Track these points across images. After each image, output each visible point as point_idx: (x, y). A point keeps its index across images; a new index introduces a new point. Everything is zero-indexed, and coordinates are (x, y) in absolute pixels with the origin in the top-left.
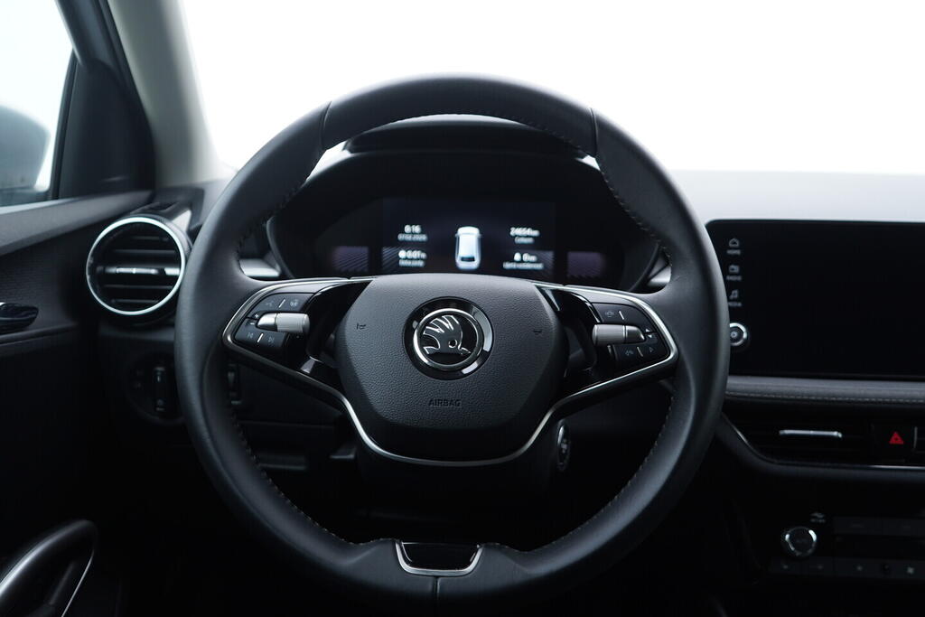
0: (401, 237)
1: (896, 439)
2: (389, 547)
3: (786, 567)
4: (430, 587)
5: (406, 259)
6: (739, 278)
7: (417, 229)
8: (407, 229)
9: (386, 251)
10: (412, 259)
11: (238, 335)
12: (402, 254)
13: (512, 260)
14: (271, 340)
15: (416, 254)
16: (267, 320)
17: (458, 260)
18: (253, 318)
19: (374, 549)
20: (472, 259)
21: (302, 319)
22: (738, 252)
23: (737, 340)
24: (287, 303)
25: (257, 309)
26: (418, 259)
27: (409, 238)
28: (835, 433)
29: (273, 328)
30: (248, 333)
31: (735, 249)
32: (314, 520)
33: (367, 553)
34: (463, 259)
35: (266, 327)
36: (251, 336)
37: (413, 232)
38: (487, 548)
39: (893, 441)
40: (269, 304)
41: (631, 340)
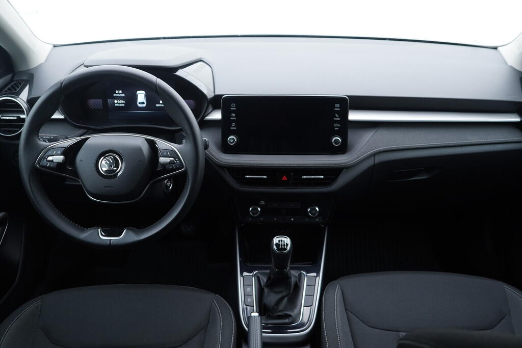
0: (114, 95)
1: (285, 178)
2: (97, 230)
3: (250, 219)
4: (108, 242)
5: (117, 103)
6: (235, 118)
7: (121, 92)
8: (117, 92)
9: (109, 101)
10: (119, 103)
11: (41, 164)
12: (116, 101)
13: (159, 103)
14: (52, 165)
15: (121, 102)
16: (50, 158)
17: (138, 103)
18: (45, 158)
19: (92, 231)
20: (143, 103)
21: (62, 157)
22: (235, 109)
23: (232, 143)
24: (56, 152)
25: (47, 154)
26: (122, 103)
27: (117, 95)
28: (264, 177)
29: (52, 161)
30: (44, 163)
31: (234, 107)
32: (73, 222)
33: (89, 232)
34: (140, 103)
35: (50, 161)
36: (45, 164)
37: (119, 93)
38: (128, 229)
39: (283, 179)
40: (50, 153)
41: (171, 163)
